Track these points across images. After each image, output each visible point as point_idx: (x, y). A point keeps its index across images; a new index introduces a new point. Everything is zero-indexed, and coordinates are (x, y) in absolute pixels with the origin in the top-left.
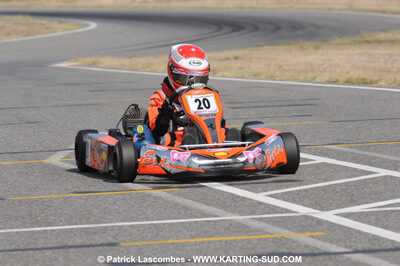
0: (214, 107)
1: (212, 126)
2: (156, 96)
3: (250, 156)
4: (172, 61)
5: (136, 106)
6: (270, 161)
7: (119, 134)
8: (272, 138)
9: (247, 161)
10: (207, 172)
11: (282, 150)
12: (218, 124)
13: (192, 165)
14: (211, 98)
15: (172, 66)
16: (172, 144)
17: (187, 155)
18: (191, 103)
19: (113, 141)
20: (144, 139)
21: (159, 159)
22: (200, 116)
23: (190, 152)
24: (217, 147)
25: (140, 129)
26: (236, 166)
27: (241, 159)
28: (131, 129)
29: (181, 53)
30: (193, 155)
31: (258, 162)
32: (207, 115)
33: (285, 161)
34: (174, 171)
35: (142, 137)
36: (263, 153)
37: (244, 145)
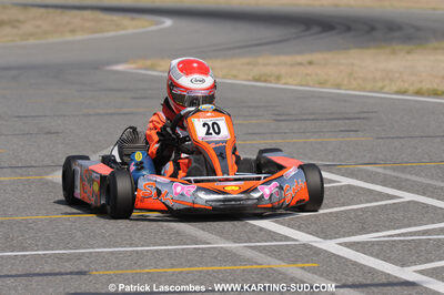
2: (155, 118)
4: (171, 79)
15: (171, 85)
29: (181, 70)
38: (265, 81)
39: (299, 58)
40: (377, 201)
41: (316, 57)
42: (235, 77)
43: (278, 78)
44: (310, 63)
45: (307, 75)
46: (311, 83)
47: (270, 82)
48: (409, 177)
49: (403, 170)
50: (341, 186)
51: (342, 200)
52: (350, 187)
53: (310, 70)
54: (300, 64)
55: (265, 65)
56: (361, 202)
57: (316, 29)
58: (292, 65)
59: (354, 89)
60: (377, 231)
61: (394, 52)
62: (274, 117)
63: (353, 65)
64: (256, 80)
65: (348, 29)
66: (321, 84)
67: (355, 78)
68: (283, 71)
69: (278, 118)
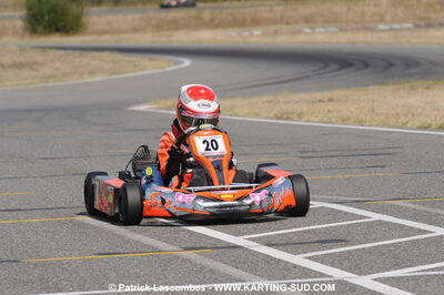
0: (222, 148)
1: (219, 168)
2: (165, 138)
3: (256, 198)
4: (180, 102)
5: (146, 148)
6: (277, 204)
7: (129, 176)
8: (280, 181)
9: (253, 203)
10: (212, 214)
11: (291, 193)
12: (225, 166)
13: (197, 207)
14: (220, 140)
15: (181, 108)
16: (179, 187)
17: (192, 197)
18: (199, 144)
19: (119, 183)
20: (152, 181)
21: (163, 201)
22: (207, 157)
23: (195, 195)
24: (223, 189)
25: (149, 171)
26: (242, 208)
27: (248, 202)
28: (140, 171)
29: (190, 95)
30: (199, 197)
31: (265, 205)
32: (214, 157)
33: (293, 203)
34: (179, 213)
35: (150, 180)
36: (270, 195)
37: (251, 188)
38: (287, 119)
39: (319, 95)
40: (409, 236)
41: (336, 94)
42: (257, 115)
43: (300, 116)
44: (331, 100)
45: (329, 111)
46: (333, 120)
47: (292, 120)
48: (439, 211)
49: (433, 205)
50: (372, 222)
51: (374, 236)
52: (381, 222)
53: (330, 106)
54: (320, 101)
55: (286, 103)
56: (393, 238)
57: (334, 66)
58: (313, 103)
59: (376, 125)
60: (411, 266)
61: (412, 88)
62: (300, 154)
63: (374, 101)
64: (278, 118)
65: (367, 65)
66: (343, 120)
67: (378, 115)
68: (304, 108)
69: (304, 155)
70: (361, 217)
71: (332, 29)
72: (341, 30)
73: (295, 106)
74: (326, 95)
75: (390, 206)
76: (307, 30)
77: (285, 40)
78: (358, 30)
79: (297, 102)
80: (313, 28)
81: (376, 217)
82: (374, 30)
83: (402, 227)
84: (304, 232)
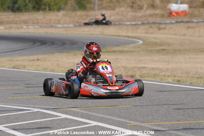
38: (18, 68)
39: (32, 58)
40: (80, 125)
41: (40, 57)
42: (4, 66)
43: (24, 67)
44: (38, 60)
45: (38, 65)
46: (40, 69)
47: (21, 69)
48: (93, 114)
49: (90, 110)
50: (62, 119)
51: (64, 125)
52: (66, 119)
53: (38, 63)
54: (33, 60)
55: (17, 61)
56: (73, 126)
57: (39, 44)
58: (30, 61)
59: (61, 72)
61: (75, 55)
62: (25, 86)
63: (58, 60)
64: (14, 68)
65: (53, 44)
66: (44, 69)
67: (60, 67)
68: (26, 63)
69: (27, 86)
70: (57, 116)
71: (36, 27)
72: (41, 27)
73: (22, 62)
74: (35, 57)
75: (70, 111)
76: (25, 27)
77: (15, 31)
78: (49, 27)
79: (22, 61)
80: (27, 26)
81: (64, 116)
82: (56, 27)
83: (77, 121)
84: (30, 123)
